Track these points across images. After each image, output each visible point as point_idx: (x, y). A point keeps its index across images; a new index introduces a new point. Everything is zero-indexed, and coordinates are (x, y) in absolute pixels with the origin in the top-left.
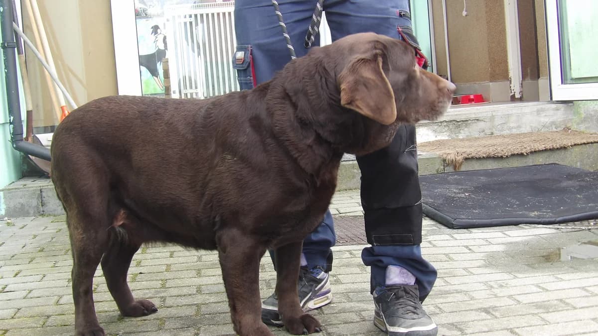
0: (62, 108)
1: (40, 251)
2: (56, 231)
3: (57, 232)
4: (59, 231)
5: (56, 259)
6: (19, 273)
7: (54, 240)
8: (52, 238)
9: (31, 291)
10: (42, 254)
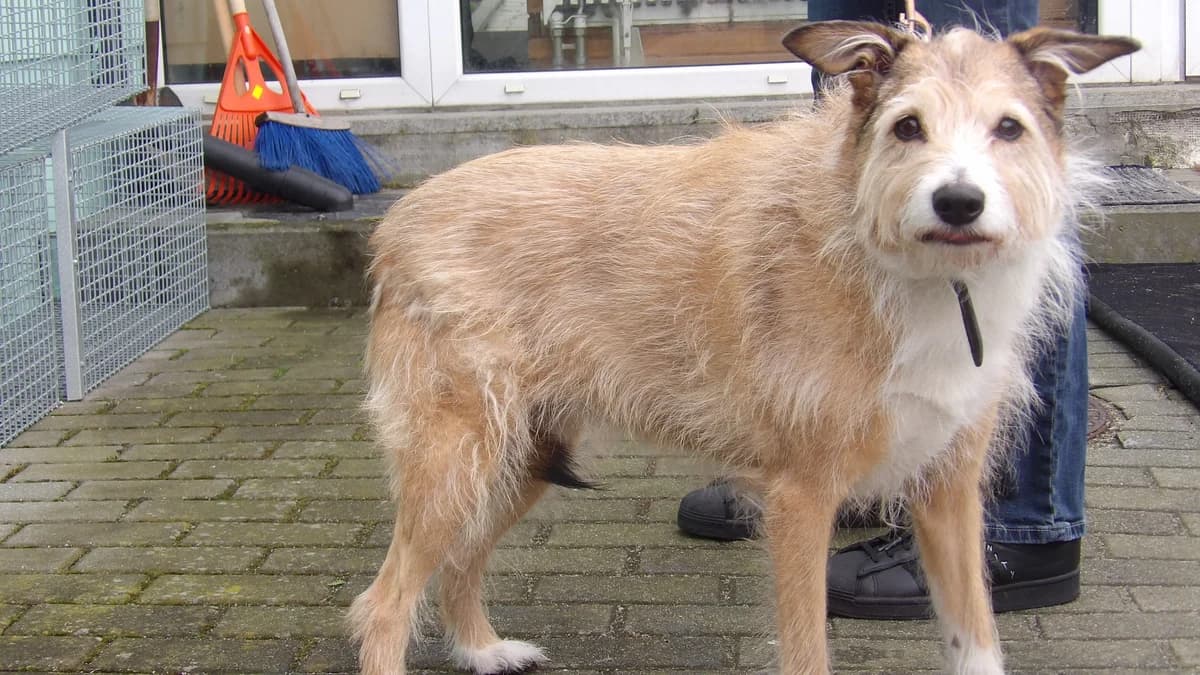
0: (236, 19)
1: (100, 412)
2: (170, 355)
3: (171, 359)
4: (177, 357)
5: (128, 437)
6: (18, 471)
7: (152, 382)
8: (151, 376)
9: (22, 526)
10: (105, 420)
